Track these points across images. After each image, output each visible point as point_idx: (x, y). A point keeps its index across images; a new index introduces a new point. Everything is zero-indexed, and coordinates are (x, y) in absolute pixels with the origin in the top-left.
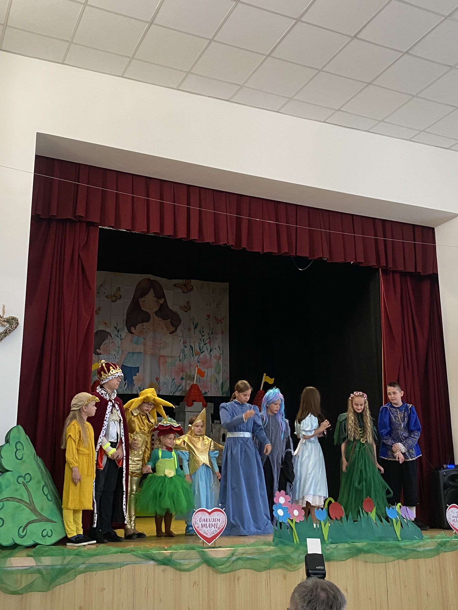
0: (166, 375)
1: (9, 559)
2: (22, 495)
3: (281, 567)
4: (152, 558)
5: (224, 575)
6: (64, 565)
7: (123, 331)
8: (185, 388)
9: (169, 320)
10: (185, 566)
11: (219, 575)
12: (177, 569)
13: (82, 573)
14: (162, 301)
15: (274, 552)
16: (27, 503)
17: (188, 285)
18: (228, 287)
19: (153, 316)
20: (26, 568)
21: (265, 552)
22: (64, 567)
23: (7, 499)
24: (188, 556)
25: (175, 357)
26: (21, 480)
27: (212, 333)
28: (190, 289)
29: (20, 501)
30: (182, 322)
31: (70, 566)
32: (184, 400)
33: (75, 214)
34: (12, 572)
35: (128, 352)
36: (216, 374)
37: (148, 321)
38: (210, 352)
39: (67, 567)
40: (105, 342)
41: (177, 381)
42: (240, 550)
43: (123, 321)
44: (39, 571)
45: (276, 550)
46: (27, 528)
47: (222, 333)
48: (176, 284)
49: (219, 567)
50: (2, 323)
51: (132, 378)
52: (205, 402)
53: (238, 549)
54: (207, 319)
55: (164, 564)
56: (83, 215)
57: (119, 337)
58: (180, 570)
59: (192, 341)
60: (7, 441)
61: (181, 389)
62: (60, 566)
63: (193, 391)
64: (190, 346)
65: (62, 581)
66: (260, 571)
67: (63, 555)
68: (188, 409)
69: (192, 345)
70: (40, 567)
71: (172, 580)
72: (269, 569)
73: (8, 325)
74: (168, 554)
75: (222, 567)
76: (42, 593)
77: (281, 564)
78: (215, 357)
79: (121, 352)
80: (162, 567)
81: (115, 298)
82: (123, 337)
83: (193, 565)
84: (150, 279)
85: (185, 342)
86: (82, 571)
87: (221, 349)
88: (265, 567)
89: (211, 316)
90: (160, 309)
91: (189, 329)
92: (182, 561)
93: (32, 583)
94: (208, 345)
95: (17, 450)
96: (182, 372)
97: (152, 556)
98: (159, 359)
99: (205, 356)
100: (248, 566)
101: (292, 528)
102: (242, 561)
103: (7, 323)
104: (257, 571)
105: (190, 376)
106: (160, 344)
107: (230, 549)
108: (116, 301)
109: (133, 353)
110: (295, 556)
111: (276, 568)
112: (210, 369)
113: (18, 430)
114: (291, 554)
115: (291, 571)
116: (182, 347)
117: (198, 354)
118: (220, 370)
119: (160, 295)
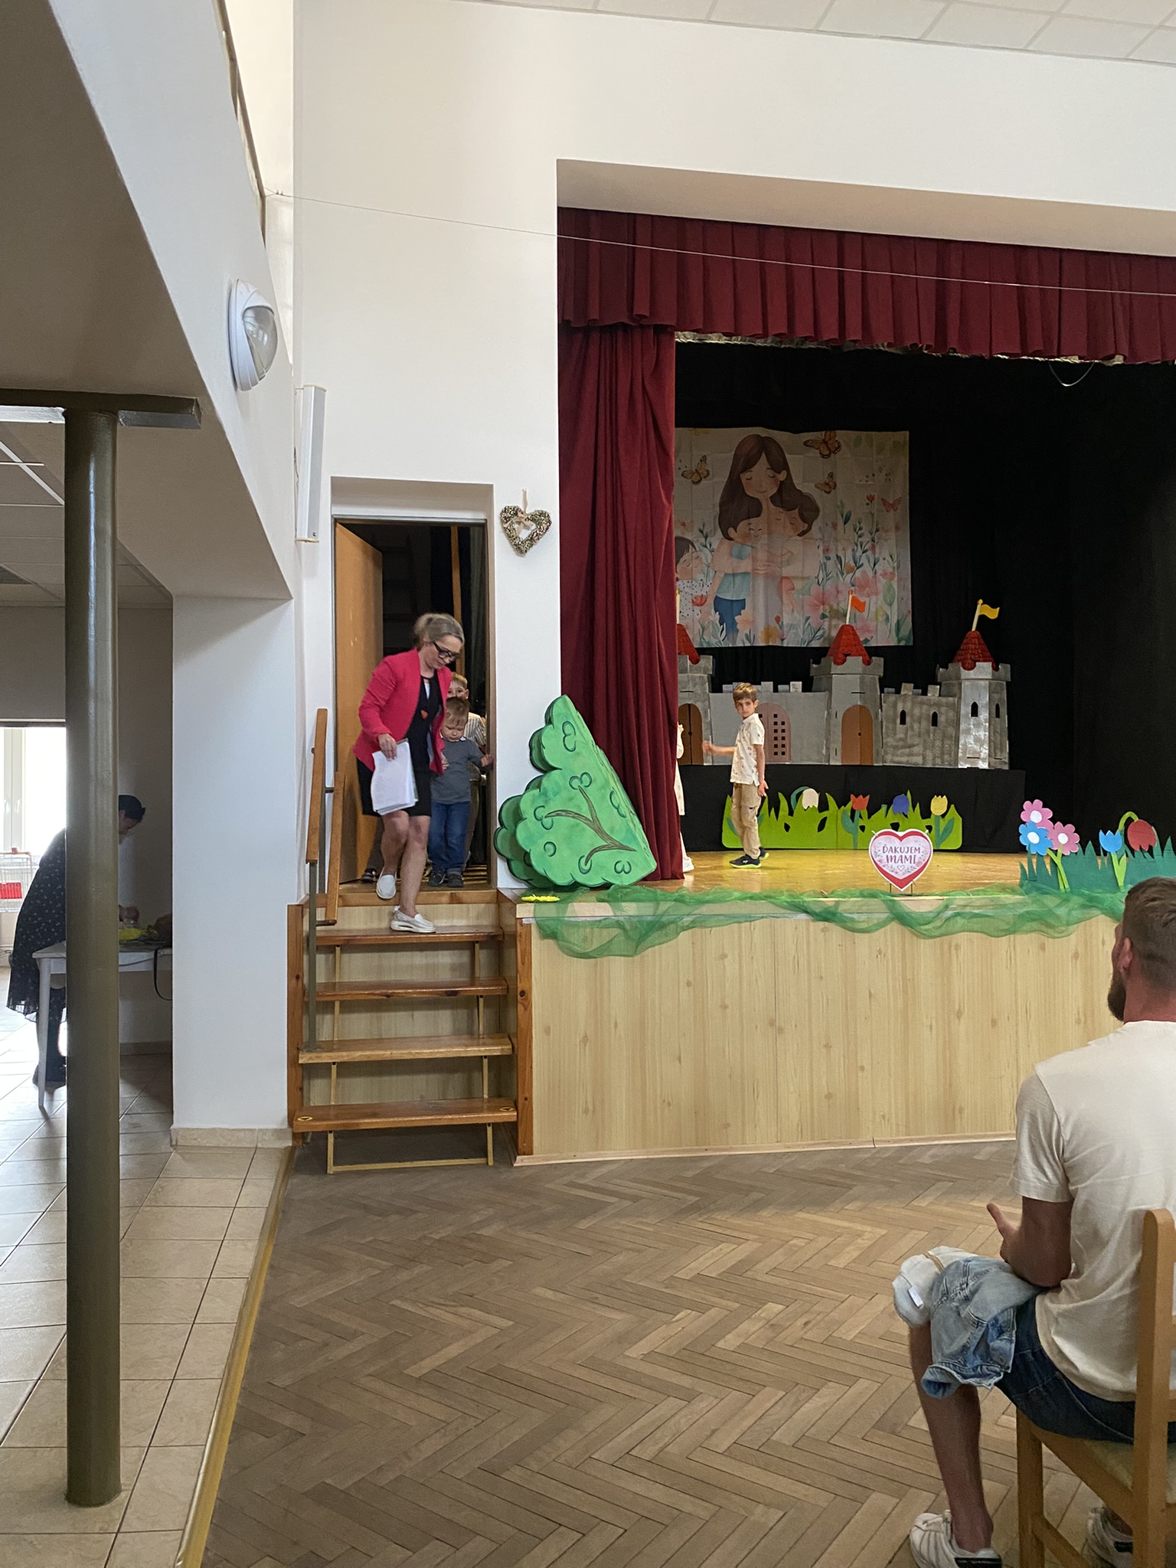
0: (793, 610)
1: (570, 904)
2: (579, 807)
3: (1034, 931)
4: (803, 908)
5: (933, 940)
6: (658, 916)
7: (714, 534)
8: (830, 633)
9: (797, 511)
10: (861, 924)
11: (922, 940)
12: (845, 928)
13: (688, 929)
14: (782, 476)
15: (1024, 904)
16: (589, 820)
17: (830, 442)
18: (908, 439)
19: (767, 506)
20: (598, 919)
21: (1006, 905)
22: (658, 919)
23: (558, 813)
24: (866, 908)
25: (808, 578)
26: (576, 783)
27: (877, 531)
28: (833, 450)
29: (577, 816)
30: (821, 513)
31: (668, 917)
32: (829, 653)
33: (632, 312)
34: (576, 925)
35: (726, 575)
36: (886, 605)
37: (759, 515)
38: (875, 565)
39: (664, 919)
40: (686, 556)
41: (814, 621)
42: (960, 899)
43: (714, 519)
44: (620, 924)
45: (1027, 901)
46: (592, 858)
47: (897, 528)
48: (808, 441)
49: (922, 927)
50: (525, 523)
51: (734, 619)
52: (867, 657)
53: (955, 899)
54: (868, 504)
55: (826, 920)
56: (648, 314)
57: (708, 546)
58: (853, 930)
59: (840, 548)
60: (549, 721)
61: (822, 636)
62: (650, 917)
63: (844, 637)
64: (837, 556)
65: (657, 942)
66: (998, 937)
67: (656, 900)
68: (835, 669)
69: (839, 555)
70: (620, 918)
71: (839, 945)
72: (1014, 932)
73: (534, 527)
74: (830, 904)
75: (926, 927)
76: (626, 958)
77: (1035, 925)
78: (884, 575)
79: (711, 574)
80: (822, 924)
81: (698, 476)
82: (715, 546)
83: (875, 922)
84: (759, 436)
85: (826, 550)
86: (687, 926)
87: (895, 558)
88: (1005, 930)
89: (876, 498)
90: (780, 491)
91: (835, 526)
92: (855, 916)
93: (610, 942)
94: (869, 553)
95: (566, 736)
96: (823, 605)
97: (803, 906)
98: (780, 583)
99: (864, 572)
100: (976, 927)
101: (1056, 865)
102: (964, 918)
103: (532, 523)
104: (991, 936)
105: (837, 611)
106: (782, 555)
107: (941, 898)
108: (700, 481)
109: (734, 575)
110: (1062, 911)
111: (1027, 932)
112: (874, 598)
113: (565, 702)
114: (1054, 910)
115: (1054, 938)
116: (822, 559)
117: (851, 570)
118: (894, 598)
119: (779, 465)
